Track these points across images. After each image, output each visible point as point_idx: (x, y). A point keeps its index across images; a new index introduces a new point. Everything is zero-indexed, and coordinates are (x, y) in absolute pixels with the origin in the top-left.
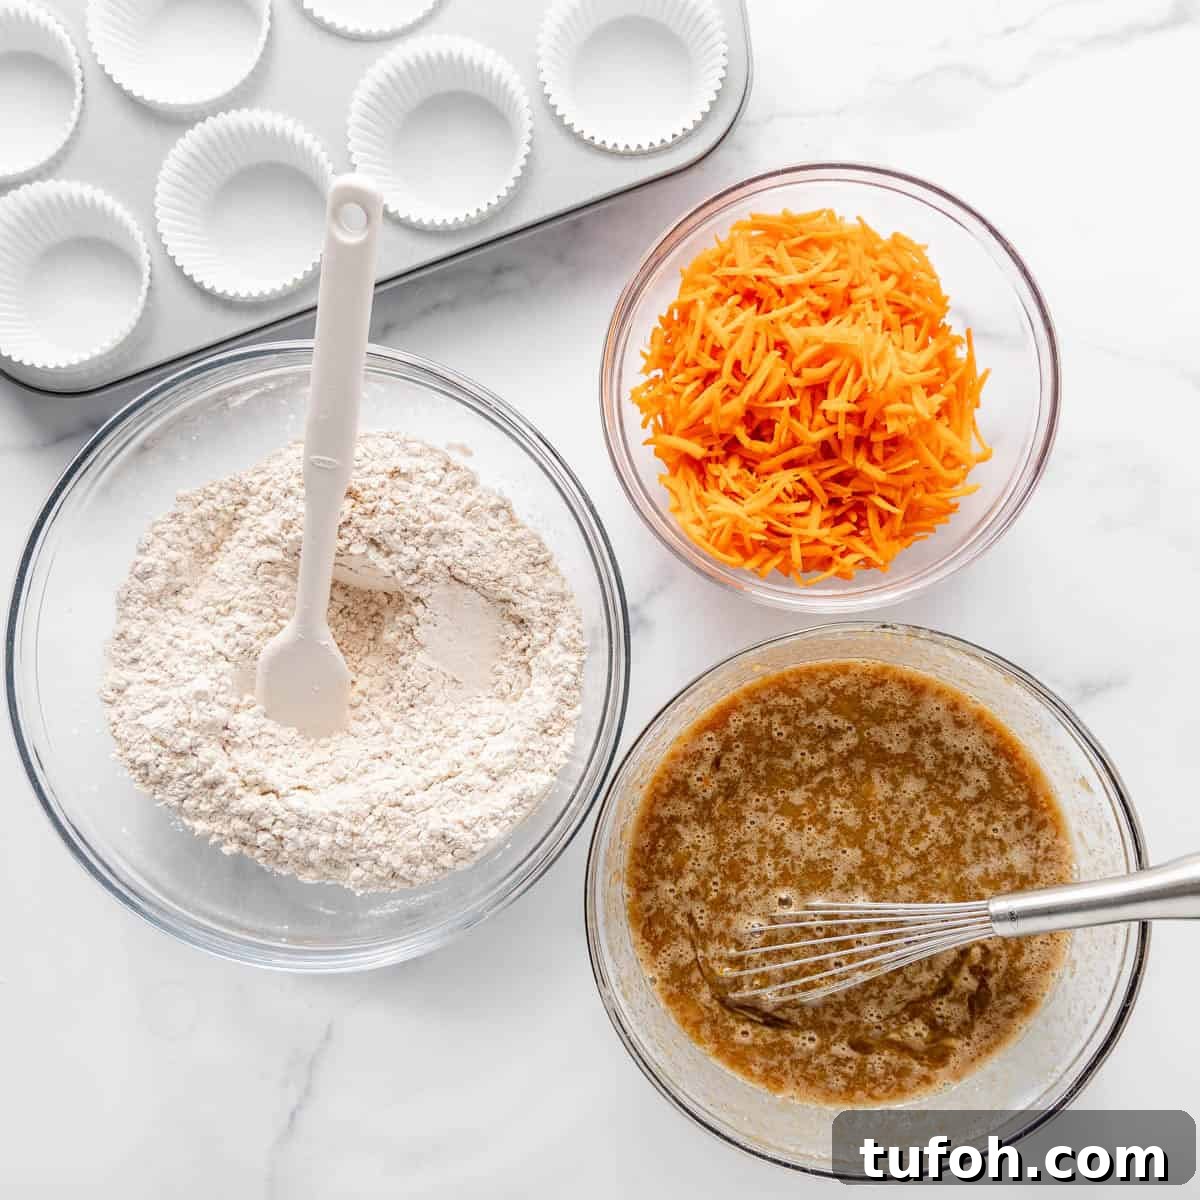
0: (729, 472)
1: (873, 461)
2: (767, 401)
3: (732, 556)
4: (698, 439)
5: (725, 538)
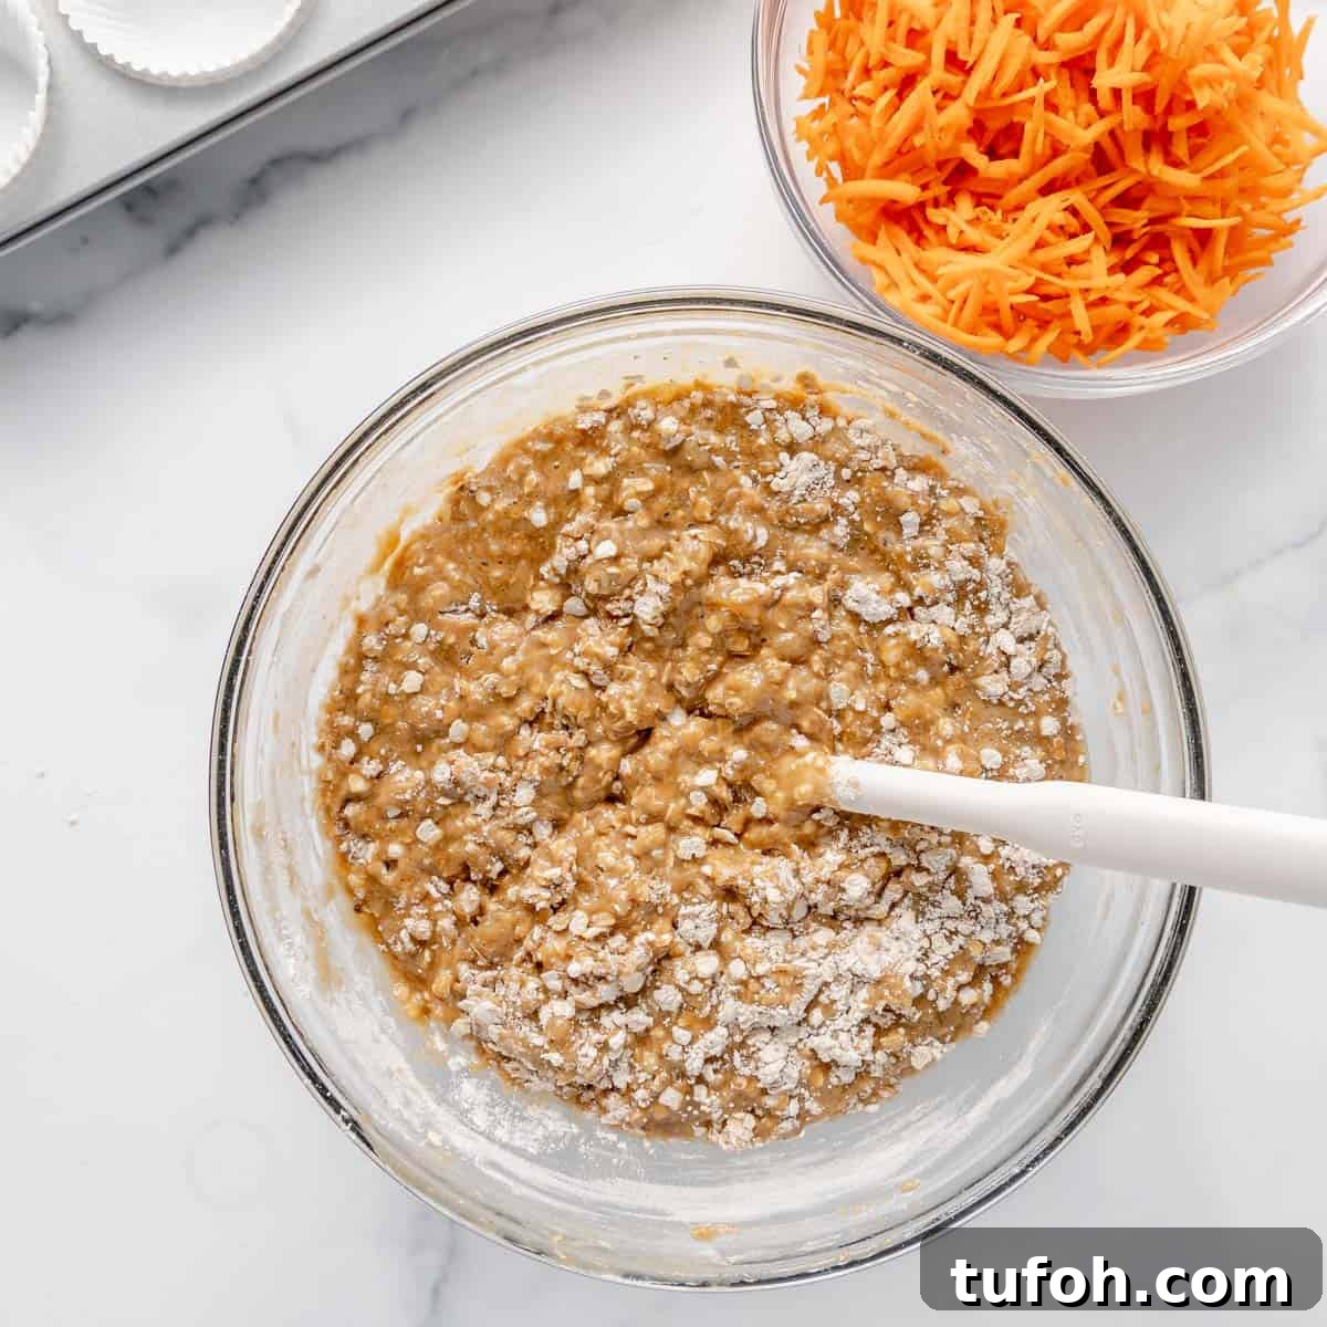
0: (959, 216)
1: (1176, 164)
2: (1004, 95)
3: (985, 335)
4: (906, 176)
5: (969, 312)
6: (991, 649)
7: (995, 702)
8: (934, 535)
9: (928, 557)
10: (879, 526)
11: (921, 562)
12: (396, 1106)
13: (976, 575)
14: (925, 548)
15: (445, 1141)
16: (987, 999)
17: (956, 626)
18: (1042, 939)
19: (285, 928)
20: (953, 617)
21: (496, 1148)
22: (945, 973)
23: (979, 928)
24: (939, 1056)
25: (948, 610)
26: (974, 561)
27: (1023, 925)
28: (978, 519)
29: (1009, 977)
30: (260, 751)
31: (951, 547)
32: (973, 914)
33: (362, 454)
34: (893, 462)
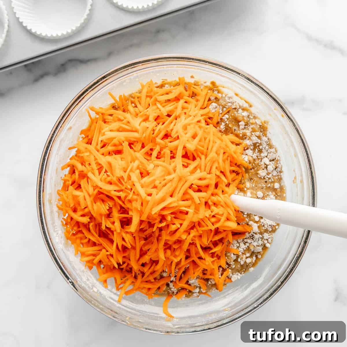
6: (262, 163)
7: (263, 178)
8: (248, 129)
9: (246, 136)
10: (233, 125)
11: (244, 137)
12: (85, 280)
13: (259, 141)
14: (246, 133)
15: (98, 290)
16: (254, 261)
17: (253, 156)
18: (271, 246)
19: (56, 229)
20: (252, 153)
21: (112, 294)
22: (243, 254)
23: (253, 241)
24: (239, 278)
25: (251, 151)
26: (259, 137)
27: (266, 242)
28: (260, 126)
29: (260, 256)
30: (52, 178)
31: (253, 133)
32: (252, 237)
33: (86, 95)
34: (238, 107)
